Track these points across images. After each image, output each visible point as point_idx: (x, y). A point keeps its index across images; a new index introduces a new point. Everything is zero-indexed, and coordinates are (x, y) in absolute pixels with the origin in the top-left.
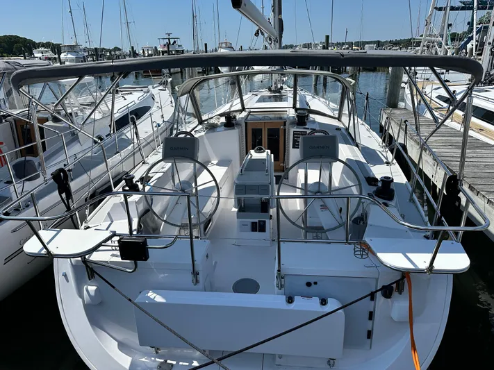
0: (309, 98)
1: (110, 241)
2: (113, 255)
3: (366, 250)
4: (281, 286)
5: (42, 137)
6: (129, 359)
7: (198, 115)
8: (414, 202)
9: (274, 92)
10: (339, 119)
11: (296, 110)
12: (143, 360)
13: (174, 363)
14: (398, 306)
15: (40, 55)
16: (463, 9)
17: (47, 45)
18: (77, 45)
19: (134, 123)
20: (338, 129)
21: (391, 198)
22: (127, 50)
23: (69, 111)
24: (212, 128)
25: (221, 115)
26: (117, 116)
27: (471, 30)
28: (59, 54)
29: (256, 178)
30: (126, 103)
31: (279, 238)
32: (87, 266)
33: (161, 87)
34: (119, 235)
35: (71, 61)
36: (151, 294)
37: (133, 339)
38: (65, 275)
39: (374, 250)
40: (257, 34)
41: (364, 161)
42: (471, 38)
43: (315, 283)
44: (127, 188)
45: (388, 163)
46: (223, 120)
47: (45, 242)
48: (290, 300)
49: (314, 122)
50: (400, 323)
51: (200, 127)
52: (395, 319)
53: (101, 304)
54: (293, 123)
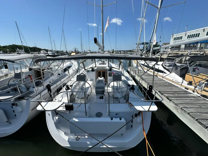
0: (111, 64)
1: (62, 105)
2: (63, 108)
3: (131, 105)
4: (109, 115)
5: (43, 75)
6: (68, 137)
7: (84, 68)
8: (139, 90)
9: (103, 62)
10: (119, 69)
11: (109, 67)
12: (71, 137)
13: (80, 137)
14: (139, 119)
15: (42, 52)
16: (142, 44)
17: (45, 50)
18: (52, 50)
19: (68, 71)
20: (119, 72)
21: (134, 90)
22: (65, 51)
23: (51, 67)
24: (88, 71)
25: (90, 68)
26: (64, 68)
27: (144, 49)
28: (48, 52)
29: (101, 85)
30: (66, 65)
31: (109, 103)
32: (56, 112)
33: (74, 61)
34: (65, 103)
35: (51, 54)
36: (74, 119)
37: (68, 131)
38: (49, 114)
39: (134, 106)
40: (99, 49)
41: (126, 80)
42: (144, 51)
43: (118, 114)
44: (67, 88)
45: (131, 80)
46: (91, 69)
47: (43, 107)
48: (112, 119)
49: (113, 70)
50: (140, 123)
51: (85, 71)
52: (138, 122)
53: (59, 122)
54: (108, 70)
